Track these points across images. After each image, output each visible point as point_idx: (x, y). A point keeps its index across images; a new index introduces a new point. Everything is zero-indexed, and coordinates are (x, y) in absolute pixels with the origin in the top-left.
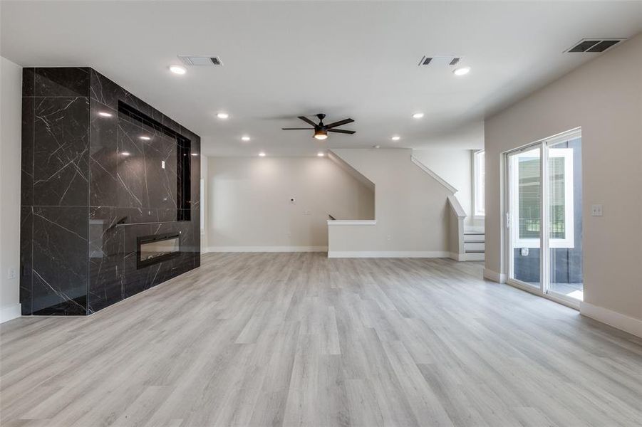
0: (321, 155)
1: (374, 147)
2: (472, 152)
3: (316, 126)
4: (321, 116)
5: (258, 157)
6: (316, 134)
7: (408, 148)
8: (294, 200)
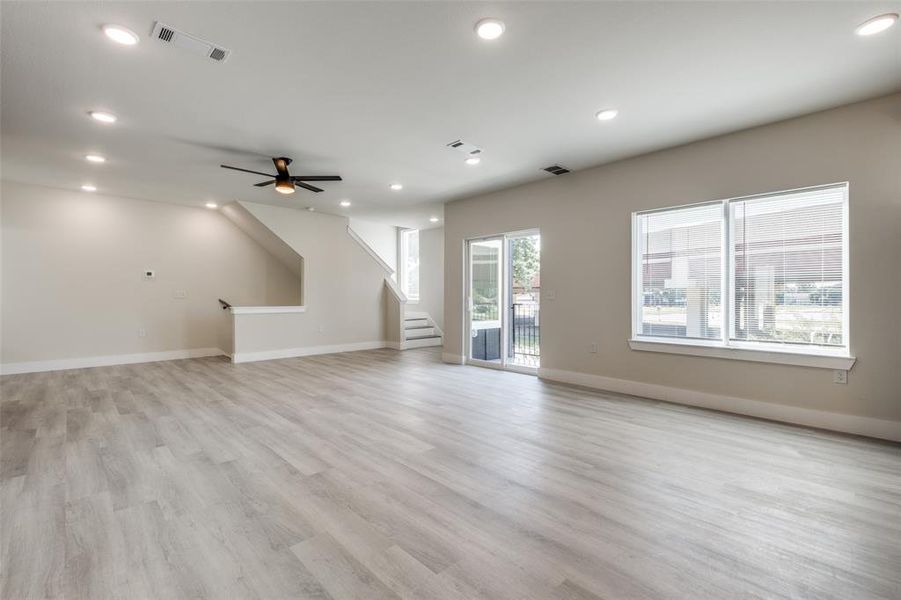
0: (212, 205)
1: (307, 208)
2: (398, 230)
3: (279, 172)
4: (287, 161)
5: (80, 192)
6: (277, 185)
7: (348, 218)
8: (153, 275)
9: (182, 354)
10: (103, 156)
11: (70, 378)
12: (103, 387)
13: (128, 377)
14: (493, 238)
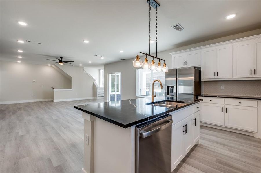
0: (49, 65)
2: (99, 70)
3: (60, 60)
4: (61, 58)
6: (60, 63)
7: (83, 68)
8: (35, 82)
9: (42, 100)
10: (22, 56)
11: (15, 105)
12: (22, 107)
13: (28, 105)
14: (113, 73)
